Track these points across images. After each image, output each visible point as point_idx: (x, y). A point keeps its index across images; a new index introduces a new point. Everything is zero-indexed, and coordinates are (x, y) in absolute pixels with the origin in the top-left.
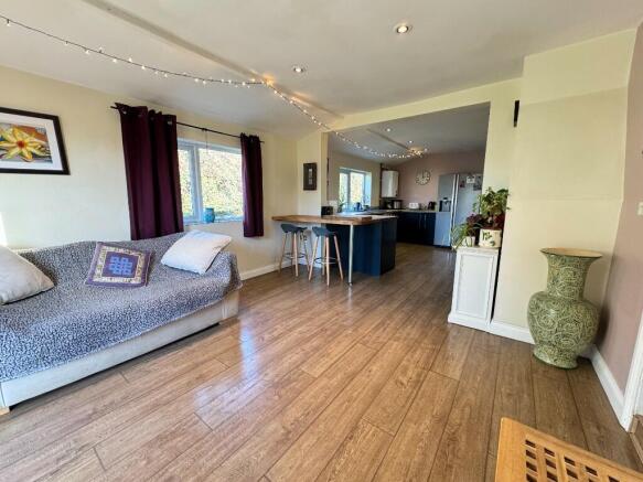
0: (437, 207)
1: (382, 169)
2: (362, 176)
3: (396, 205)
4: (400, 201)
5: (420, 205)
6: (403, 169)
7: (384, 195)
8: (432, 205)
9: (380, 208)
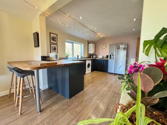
0: (109, 57)
1: (88, 43)
2: (80, 45)
3: (94, 57)
4: (96, 55)
5: (103, 56)
6: (96, 43)
7: (89, 53)
8: (107, 56)
9: (88, 58)
